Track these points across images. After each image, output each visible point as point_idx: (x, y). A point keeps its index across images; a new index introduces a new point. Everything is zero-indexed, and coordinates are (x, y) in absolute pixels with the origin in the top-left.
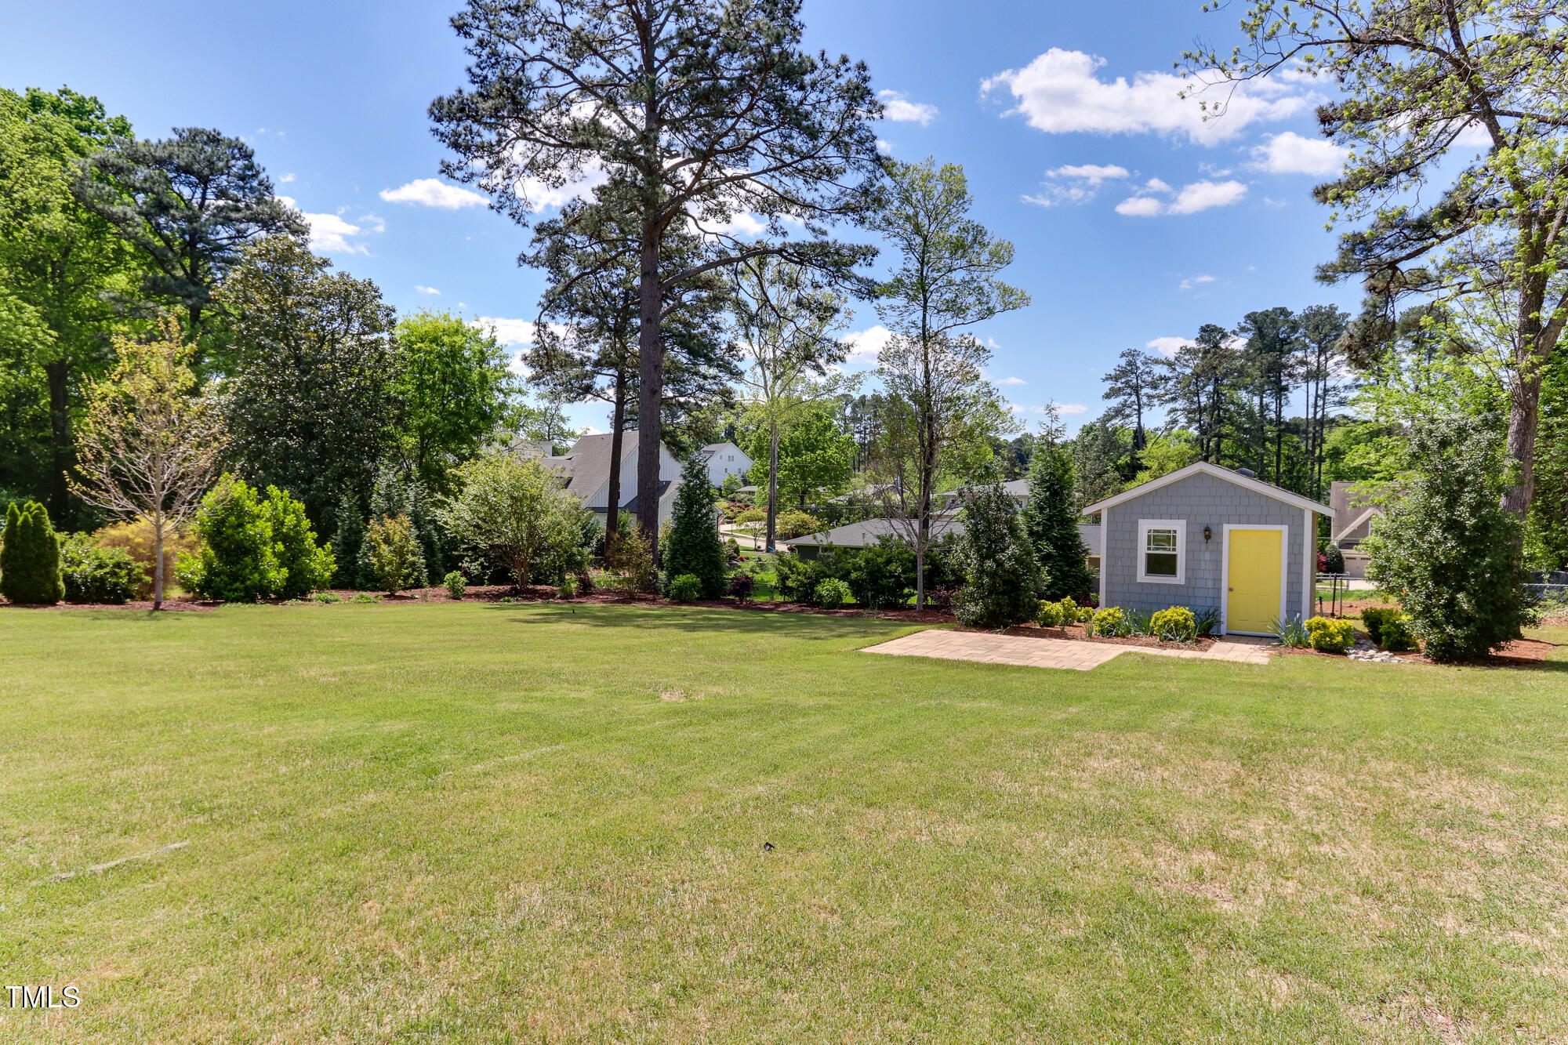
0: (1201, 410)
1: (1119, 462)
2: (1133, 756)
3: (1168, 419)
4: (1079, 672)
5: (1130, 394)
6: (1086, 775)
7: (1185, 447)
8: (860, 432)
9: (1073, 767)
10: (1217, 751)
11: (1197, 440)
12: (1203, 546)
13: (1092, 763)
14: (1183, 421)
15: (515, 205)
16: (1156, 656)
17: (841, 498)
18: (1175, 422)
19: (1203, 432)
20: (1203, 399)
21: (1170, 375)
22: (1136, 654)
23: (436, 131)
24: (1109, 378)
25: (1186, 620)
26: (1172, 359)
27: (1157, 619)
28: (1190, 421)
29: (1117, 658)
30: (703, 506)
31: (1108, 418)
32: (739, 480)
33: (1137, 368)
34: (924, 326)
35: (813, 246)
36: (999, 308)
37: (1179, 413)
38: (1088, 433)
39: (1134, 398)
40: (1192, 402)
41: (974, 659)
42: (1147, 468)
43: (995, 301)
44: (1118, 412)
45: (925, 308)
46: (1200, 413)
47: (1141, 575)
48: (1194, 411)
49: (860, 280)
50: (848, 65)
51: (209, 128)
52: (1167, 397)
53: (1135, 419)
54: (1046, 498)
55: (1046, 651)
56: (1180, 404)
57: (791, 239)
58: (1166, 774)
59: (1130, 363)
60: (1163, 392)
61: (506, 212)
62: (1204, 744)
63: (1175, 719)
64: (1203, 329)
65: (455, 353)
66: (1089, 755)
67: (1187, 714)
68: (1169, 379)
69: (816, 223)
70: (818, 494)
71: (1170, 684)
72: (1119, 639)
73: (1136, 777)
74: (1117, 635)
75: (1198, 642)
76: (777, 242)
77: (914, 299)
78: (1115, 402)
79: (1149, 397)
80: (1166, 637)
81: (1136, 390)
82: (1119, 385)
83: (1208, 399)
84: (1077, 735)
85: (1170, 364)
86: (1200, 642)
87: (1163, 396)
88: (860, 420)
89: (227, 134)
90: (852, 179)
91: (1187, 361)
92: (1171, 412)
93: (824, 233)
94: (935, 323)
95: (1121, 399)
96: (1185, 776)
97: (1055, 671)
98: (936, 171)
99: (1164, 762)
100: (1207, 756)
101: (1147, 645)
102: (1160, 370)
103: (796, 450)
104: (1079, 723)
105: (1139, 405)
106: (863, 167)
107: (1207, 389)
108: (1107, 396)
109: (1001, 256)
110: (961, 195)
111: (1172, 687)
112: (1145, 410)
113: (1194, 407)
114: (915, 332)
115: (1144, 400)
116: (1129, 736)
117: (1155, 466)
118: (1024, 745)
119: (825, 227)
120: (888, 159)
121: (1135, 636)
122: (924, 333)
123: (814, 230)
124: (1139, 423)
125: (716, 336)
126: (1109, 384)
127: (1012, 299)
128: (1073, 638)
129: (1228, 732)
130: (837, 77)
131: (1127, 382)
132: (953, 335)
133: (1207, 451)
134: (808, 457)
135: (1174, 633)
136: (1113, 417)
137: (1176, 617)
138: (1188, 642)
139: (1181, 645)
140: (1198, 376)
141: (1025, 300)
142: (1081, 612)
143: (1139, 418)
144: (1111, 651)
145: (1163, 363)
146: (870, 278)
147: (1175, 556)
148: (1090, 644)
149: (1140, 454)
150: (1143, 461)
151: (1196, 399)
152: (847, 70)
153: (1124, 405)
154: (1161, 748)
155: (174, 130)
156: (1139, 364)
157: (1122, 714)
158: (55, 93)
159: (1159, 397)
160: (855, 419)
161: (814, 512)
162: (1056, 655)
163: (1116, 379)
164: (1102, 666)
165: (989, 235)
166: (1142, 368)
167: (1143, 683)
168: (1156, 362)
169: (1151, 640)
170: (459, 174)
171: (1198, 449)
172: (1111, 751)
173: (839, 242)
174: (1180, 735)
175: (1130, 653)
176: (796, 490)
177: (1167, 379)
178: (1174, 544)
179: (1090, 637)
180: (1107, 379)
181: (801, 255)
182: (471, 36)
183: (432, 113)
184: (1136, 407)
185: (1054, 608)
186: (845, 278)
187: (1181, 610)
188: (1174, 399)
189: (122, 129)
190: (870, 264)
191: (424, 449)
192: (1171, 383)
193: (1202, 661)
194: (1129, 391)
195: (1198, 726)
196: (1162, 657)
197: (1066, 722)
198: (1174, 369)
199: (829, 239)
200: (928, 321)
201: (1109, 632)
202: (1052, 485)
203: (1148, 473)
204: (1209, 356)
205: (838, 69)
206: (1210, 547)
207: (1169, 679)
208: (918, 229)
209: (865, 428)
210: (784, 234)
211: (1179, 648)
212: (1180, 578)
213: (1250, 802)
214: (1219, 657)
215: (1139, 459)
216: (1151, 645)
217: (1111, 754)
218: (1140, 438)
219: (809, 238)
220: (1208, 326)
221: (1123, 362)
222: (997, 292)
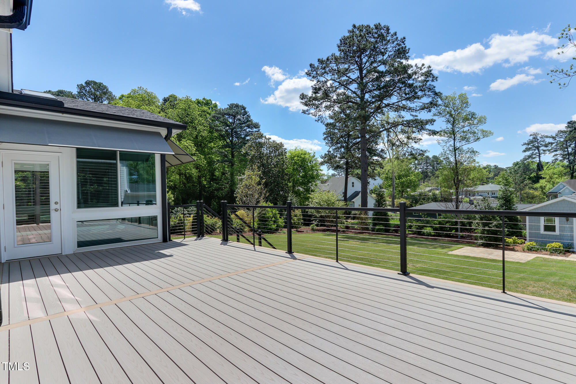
0: (569, 154)
1: (531, 176)
2: (540, 287)
3: (554, 158)
4: (521, 263)
5: (535, 150)
6: (528, 291)
7: (562, 169)
8: (421, 169)
9: (524, 289)
10: (565, 288)
11: (567, 166)
12: (566, 223)
13: (529, 288)
14: (560, 158)
15: (322, 119)
16: (548, 258)
17: (416, 193)
18: (557, 159)
19: (570, 163)
20: (570, 150)
21: (554, 142)
22: (541, 257)
23: (302, 102)
24: (525, 144)
25: (560, 247)
26: (554, 135)
27: (549, 246)
28: (564, 159)
29: (534, 259)
30: (383, 205)
31: (525, 159)
32: (378, 187)
33: (538, 140)
34: (454, 146)
35: (413, 121)
36: (481, 137)
37: (558, 156)
38: (516, 165)
39: (537, 151)
40: (564, 151)
41: (485, 257)
42: (544, 178)
43: (480, 135)
44: (530, 157)
45: (454, 139)
46: (569, 156)
47: (542, 231)
48: (566, 155)
49: (430, 130)
50: (424, 66)
51: (235, 103)
52: (552, 150)
53: (537, 159)
54: (504, 203)
55: (509, 255)
56: (558, 152)
57: (405, 119)
58: (549, 292)
59: (534, 138)
60: (550, 148)
61: (320, 121)
62: (561, 286)
63: (553, 279)
64: (569, 123)
65: (304, 160)
66: (528, 286)
67: (557, 278)
68: (553, 143)
69: (414, 114)
70: (407, 192)
71: (553, 268)
72: (535, 252)
73: (541, 292)
74: (534, 251)
75: (564, 254)
76: (400, 120)
77: (451, 137)
78: (528, 153)
79: (544, 151)
80: (552, 252)
81: (538, 148)
82: (530, 146)
83: (573, 149)
84: (524, 282)
85: (554, 138)
86: (565, 254)
87: (550, 150)
88: (421, 164)
89: (240, 104)
90: (426, 100)
91: (561, 136)
92: (554, 156)
93: (417, 116)
94: (458, 145)
95: (531, 152)
96: (555, 293)
97: (513, 262)
98: (457, 96)
99: (549, 289)
100: (561, 289)
101: (545, 254)
102: (548, 140)
103: (400, 177)
104: (525, 279)
105: (539, 154)
106: (431, 96)
107: (572, 146)
108: (525, 151)
109: (482, 120)
110: (467, 103)
111: (554, 269)
112: (542, 155)
113: (566, 153)
114: (451, 148)
115: (542, 151)
116: (539, 283)
117: (548, 177)
118: (510, 283)
119: (416, 114)
120: (439, 93)
121: (541, 251)
122: (454, 148)
123: (413, 116)
124: (540, 161)
125: (376, 146)
126: (525, 147)
127: (486, 134)
128: (517, 251)
129: (570, 283)
130: (421, 70)
131: (533, 145)
132: (465, 148)
133: (573, 170)
134: (404, 179)
135: (555, 251)
136: (527, 159)
137: (556, 246)
138: (561, 254)
139: (558, 255)
140: (567, 141)
141: (491, 133)
142: (519, 241)
143: (540, 159)
144: (531, 256)
145: (550, 137)
146: (433, 130)
147: (555, 226)
148: (524, 253)
149: (540, 173)
150: (542, 176)
151: (566, 150)
152: (424, 68)
153: (532, 154)
154: (548, 286)
155: (228, 105)
156: (538, 138)
157: (537, 277)
158: (202, 99)
159: (549, 150)
160: (419, 164)
161: (406, 198)
162: (512, 257)
163: (528, 144)
164: (529, 261)
165: (477, 115)
166: (540, 139)
167: (543, 268)
168: (547, 137)
169: (546, 253)
170: (307, 113)
171: (569, 169)
172: (534, 286)
173: (422, 119)
174: (555, 283)
175: (539, 257)
176: (399, 191)
177: (552, 143)
178: (554, 222)
179: (524, 251)
180: (524, 145)
181: (408, 124)
182: (311, 76)
183: (300, 98)
184: (538, 155)
185: (509, 240)
186: (424, 129)
187: (558, 244)
188: (556, 151)
189: (216, 106)
190: (433, 125)
191: (294, 187)
192: (554, 145)
193: (566, 261)
194: (534, 149)
195: (560, 281)
196: (551, 259)
197: (521, 278)
198: (555, 139)
199: (419, 118)
200: (456, 144)
201: (530, 250)
202: (506, 199)
203: (544, 180)
204: (572, 133)
205: (421, 68)
206: (568, 223)
207: (553, 267)
208: (451, 115)
209: (423, 167)
210: (403, 117)
211: (557, 256)
212: (557, 232)
213: (571, 299)
214: (572, 259)
215: (540, 175)
216: (547, 254)
217: (534, 287)
218: (540, 166)
219: (411, 118)
220: (571, 121)
221: (531, 138)
222: (480, 132)
